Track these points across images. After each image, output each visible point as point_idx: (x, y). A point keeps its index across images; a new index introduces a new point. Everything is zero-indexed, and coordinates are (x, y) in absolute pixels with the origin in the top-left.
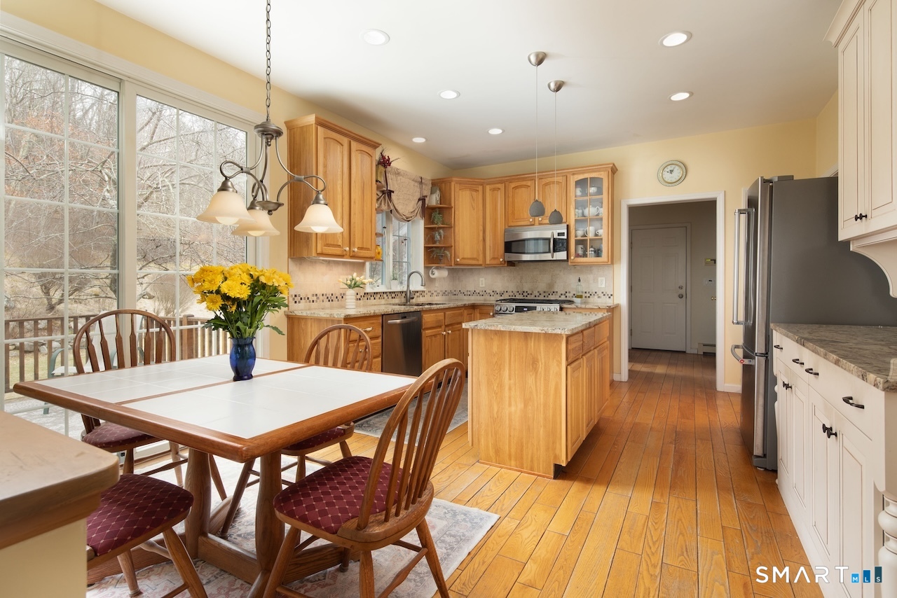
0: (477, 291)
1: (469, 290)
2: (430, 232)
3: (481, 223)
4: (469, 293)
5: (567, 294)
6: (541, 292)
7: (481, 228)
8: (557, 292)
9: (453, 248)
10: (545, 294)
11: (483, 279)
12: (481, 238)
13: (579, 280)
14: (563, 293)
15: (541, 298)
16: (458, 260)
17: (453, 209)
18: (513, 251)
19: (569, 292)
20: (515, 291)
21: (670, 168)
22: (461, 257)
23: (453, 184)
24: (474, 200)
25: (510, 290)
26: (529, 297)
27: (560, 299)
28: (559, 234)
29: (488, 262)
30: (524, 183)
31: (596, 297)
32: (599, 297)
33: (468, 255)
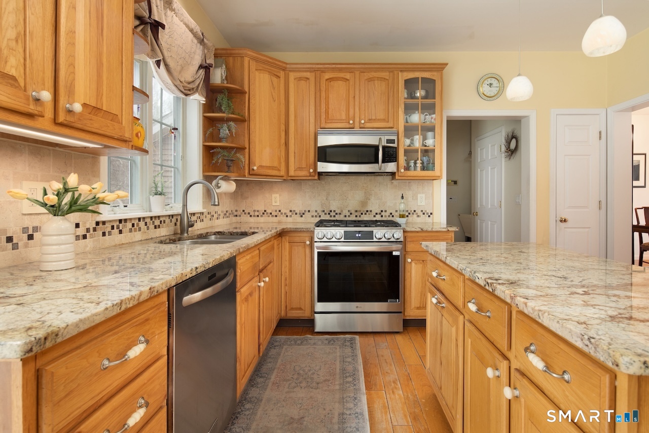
0: (269, 211)
1: (256, 209)
2: (210, 124)
3: (283, 121)
4: (257, 214)
5: (383, 214)
6: (353, 212)
7: (283, 127)
8: (371, 211)
9: (247, 150)
10: (356, 214)
11: (277, 195)
12: (283, 141)
13: (402, 197)
14: (379, 212)
15: (353, 218)
16: (255, 168)
17: (247, 96)
18: (327, 160)
19: (386, 211)
20: (319, 210)
21: (489, 81)
22: (257, 164)
23: (246, 60)
24: (274, 88)
25: (313, 209)
26: (338, 218)
27: (375, 219)
28: (389, 141)
29: (292, 173)
30: (341, 75)
31: (415, 216)
32: (418, 216)
33: (266, 162)
